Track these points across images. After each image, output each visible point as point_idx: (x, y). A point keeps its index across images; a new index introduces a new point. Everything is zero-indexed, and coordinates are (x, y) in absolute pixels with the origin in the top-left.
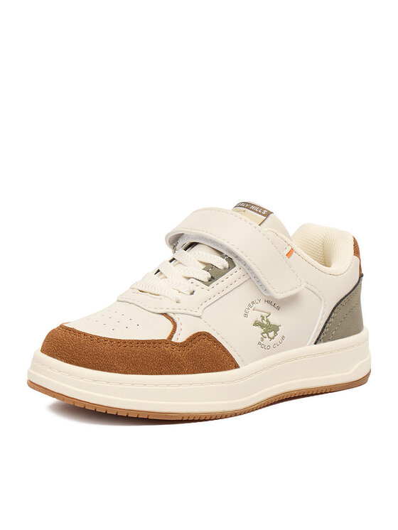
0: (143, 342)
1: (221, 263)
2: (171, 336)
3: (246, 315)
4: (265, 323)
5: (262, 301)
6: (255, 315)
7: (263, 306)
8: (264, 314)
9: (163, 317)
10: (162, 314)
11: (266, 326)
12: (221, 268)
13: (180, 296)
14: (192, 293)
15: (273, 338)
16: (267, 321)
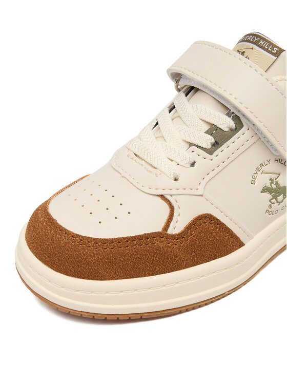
0: (133, 239)
1: (226, 123)
2: (167, 226)
3: (253, 182)
4: (274, 186)
5: (272, 161)
6: (264, 180)
7: (273, 167)
8: (274, 176)
9: (159, 199)
10: (158, 195)
11: (275, 191)
12: (226, 129)
13: (178, 171)
14: (193, 164)
15: (282, 202)
16: (277, 184)
